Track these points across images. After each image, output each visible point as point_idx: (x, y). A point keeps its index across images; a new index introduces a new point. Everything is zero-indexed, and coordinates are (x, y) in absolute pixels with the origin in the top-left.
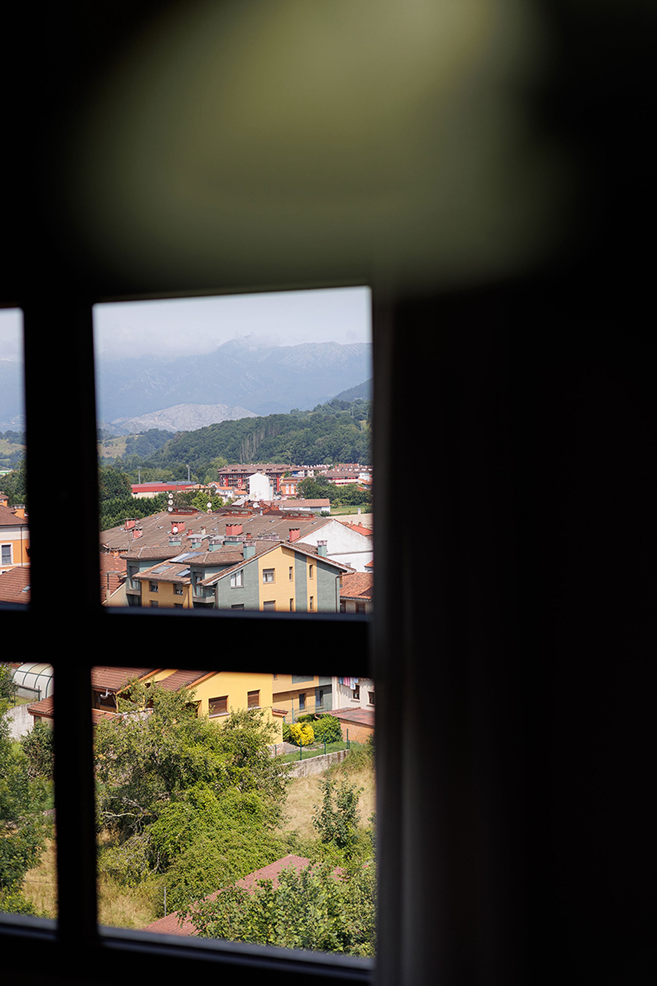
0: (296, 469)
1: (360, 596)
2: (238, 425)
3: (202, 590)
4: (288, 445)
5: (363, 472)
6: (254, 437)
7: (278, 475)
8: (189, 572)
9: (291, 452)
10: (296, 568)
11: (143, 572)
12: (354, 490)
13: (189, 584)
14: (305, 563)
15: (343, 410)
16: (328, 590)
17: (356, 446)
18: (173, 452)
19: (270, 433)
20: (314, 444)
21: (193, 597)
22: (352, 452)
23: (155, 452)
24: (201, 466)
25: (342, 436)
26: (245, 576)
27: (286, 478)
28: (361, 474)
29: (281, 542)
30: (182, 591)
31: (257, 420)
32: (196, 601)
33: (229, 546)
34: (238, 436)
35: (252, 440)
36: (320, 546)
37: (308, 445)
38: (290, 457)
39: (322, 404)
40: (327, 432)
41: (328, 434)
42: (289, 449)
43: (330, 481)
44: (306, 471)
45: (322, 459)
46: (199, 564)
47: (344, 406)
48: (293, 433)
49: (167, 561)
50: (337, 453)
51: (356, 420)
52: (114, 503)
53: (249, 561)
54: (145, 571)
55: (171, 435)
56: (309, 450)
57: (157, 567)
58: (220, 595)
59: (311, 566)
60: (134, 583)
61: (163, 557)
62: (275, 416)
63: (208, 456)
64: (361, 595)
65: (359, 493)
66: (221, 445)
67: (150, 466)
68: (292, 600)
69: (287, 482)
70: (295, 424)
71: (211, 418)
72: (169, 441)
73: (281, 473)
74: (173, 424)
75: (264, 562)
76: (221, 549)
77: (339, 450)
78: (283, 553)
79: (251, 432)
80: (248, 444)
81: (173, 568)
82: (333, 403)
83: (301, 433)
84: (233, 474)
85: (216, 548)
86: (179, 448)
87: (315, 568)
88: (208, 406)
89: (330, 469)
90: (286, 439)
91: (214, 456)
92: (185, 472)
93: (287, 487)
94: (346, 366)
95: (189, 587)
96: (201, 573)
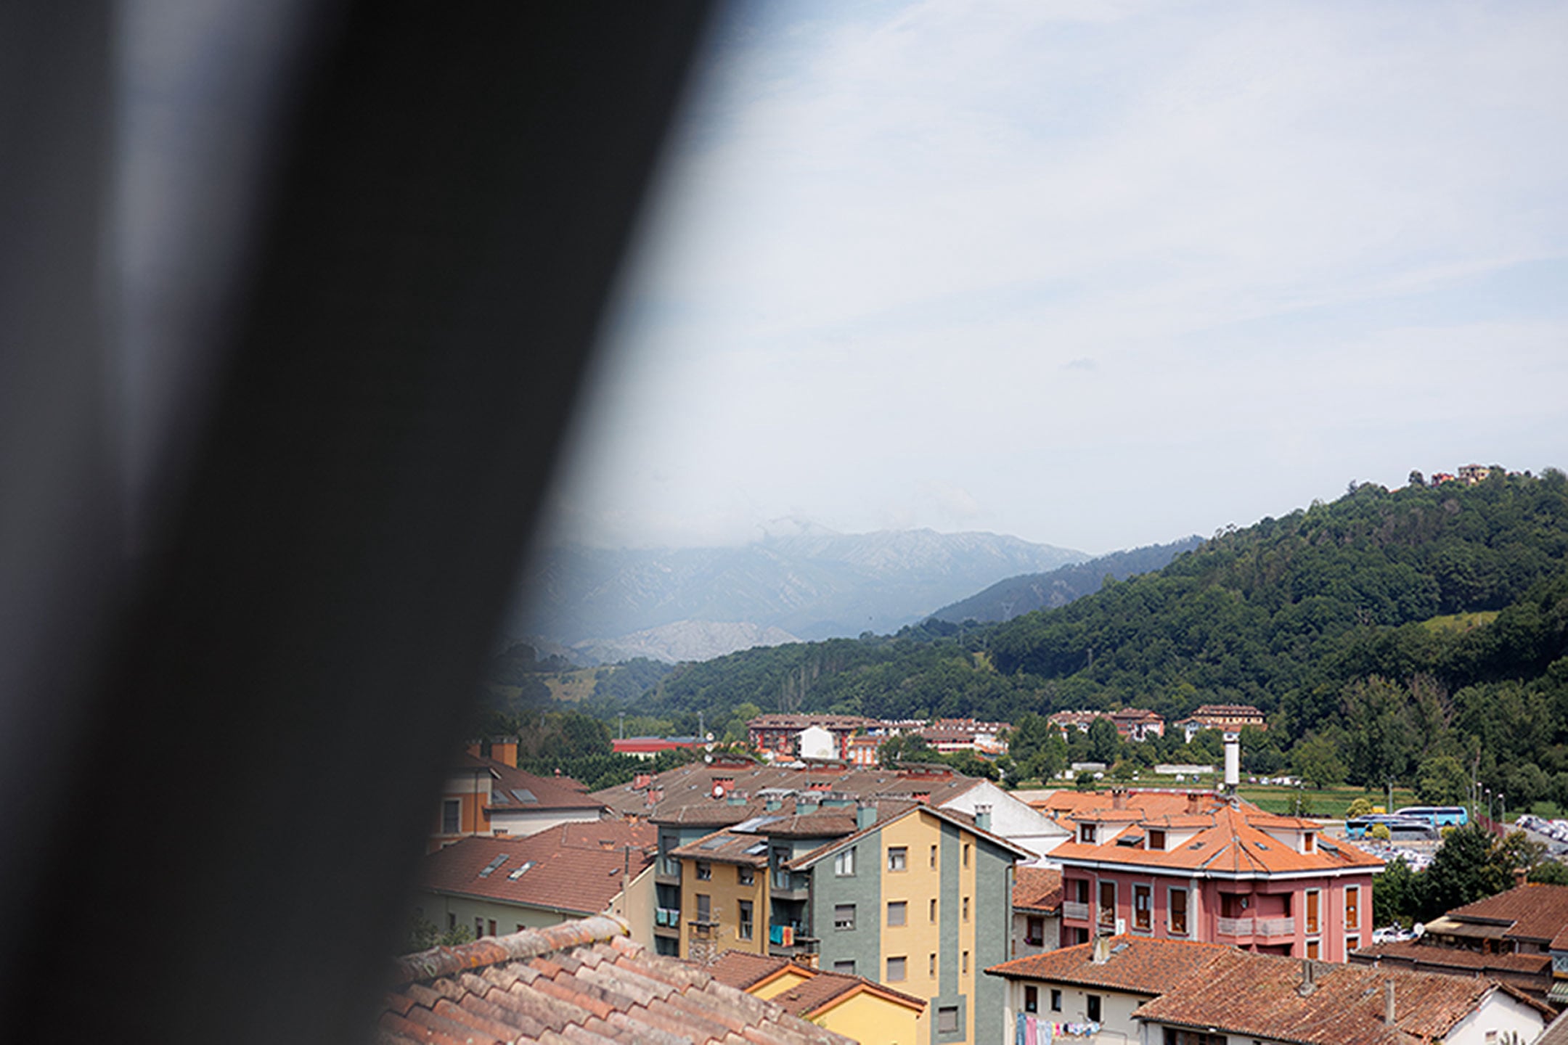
0: (873, 725)
1: (1036, 907)
2: (776, 654)
3: (787, 877)
4: (857, 687)
5: (981, 732)
6: (803, 674)
7: (844, 732)
8: (764, 847)
9: (861, 699)
10: (942, 848)
11: (686, 845)
12: (970, 760)
13: (765, 868)
14: (955, 839)
15: (944, 635)
16: (993, 888)
17: (966, 694)
18: (672, 694)
19: (828, 668)
20: (898, 688)
21: (772, 890)
22: (961, 702)
23: (641, 695)
24: (716, 718)
25: (945, 676)
26: (859, 857)
27: (860, 737)
28: (978, 736)
29: (920, 803)
30: (751, 880)
31: (808, 646)
32: (776, 895)
33: (829, 807)
34: (777, 672)
35: (799, 678)
36: (979, 815)
37: (890, 688)
38: (859, 708)
39: (910, 626)
40: (922, 669)
41: (922, 672)
42: (858, 695)
43: (929, 745)
44: (887, 730)
45: (912, 712)
46: (784, 834)
47: (947, 629)
48: (866, 669)
49: (726, 829)
50: (936, 703)
51: (968, 651)
52: (591, 761)
53: (865, 831)
54: (689, 845)
55: (667, 668)
56: (890, 697)
57: (710, 839)
58: (817, 887)
59: (966, 847)
60: (669, 862)
61: (718, 823)
62: (837, 640)
63: (727, 703)
64: (1037, 903)
65: (977, 764)
66: (748, 684)
67: (636, 713)
68: (933, 901)
69: (859, 743)
70: (868, 654)
71: (730, 644)
72: (665, 677)
73: (849, 731)
74: (668, 652)
75: (892, 835)
76: (816, 812)
77: (939, 699)
78: (922, 820)
79: (797, 666)
80: (792, 684)
81: (737, 840)
82: (928, 624)
83: (879, 669)
84: (772, 729)
85: (808, 810)
86: (681, 688)
87: (973, 849)
88: (725, 625)
89: (926, 726)
90: (854, 679)
91: (737, 702)
92: (692, 726)
93: (860, 752)
94: (948, 568)
95: (764, 873)
96: (786, 849)
